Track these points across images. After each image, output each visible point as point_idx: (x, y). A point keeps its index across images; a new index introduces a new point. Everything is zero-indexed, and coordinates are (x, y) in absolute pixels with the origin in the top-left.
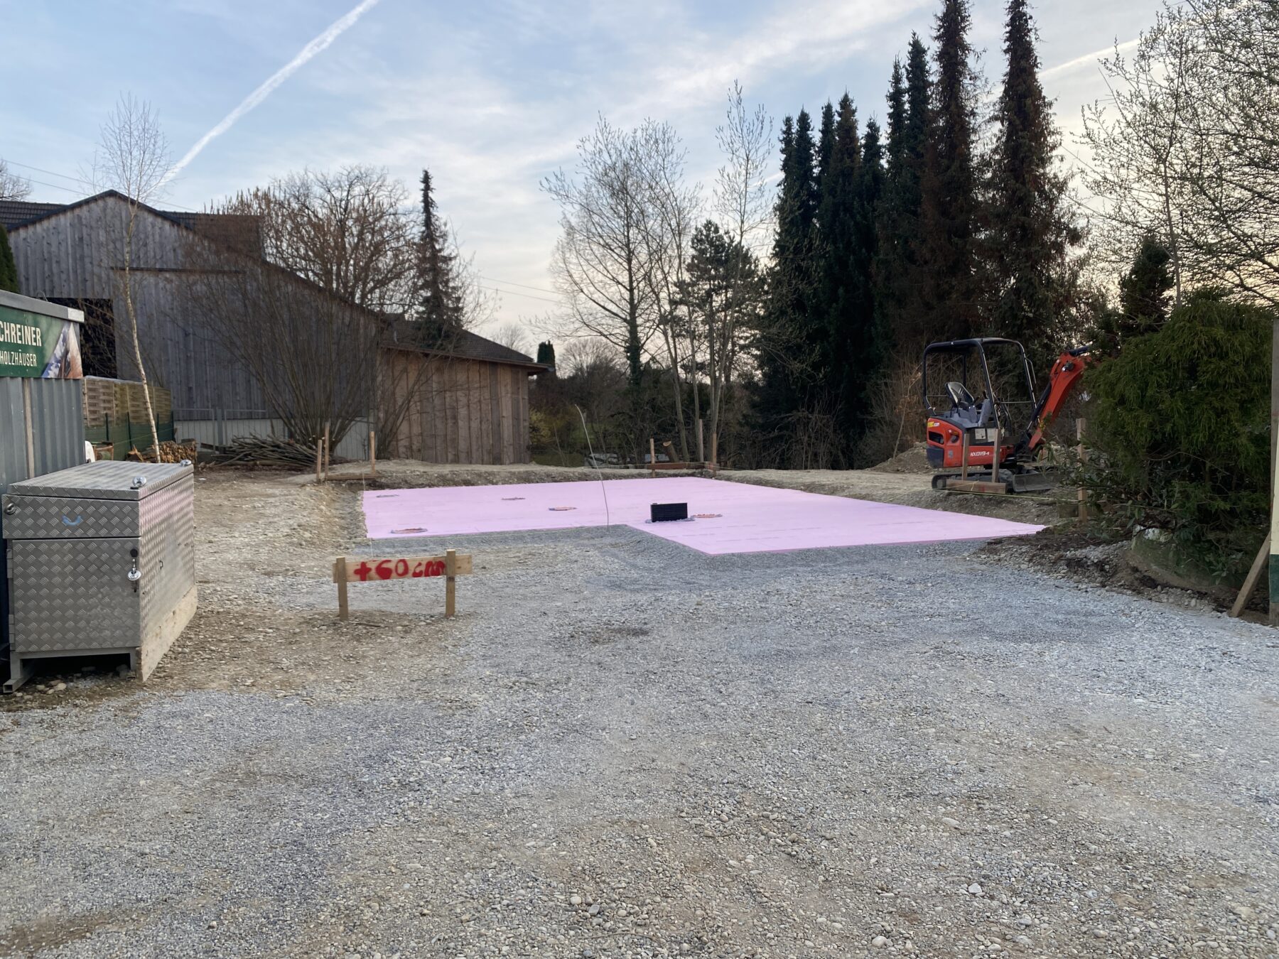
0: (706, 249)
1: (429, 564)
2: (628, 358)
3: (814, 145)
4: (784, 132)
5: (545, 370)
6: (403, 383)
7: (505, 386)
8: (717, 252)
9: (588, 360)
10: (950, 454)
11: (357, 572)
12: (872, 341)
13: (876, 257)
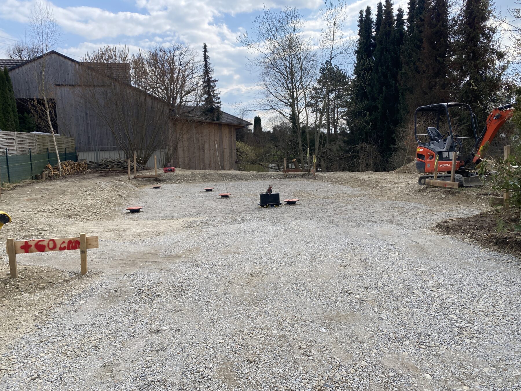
0: (326, 73)
1: (70, 242)
2: (291, 122)
3: (373, 22)
4: (359, 17)
7: (226, 134)
8: (331, 74)
9: (278, 124)
10: (428, 166)
11: (22, 247)
12: (398, 111)
13: (401, 72)
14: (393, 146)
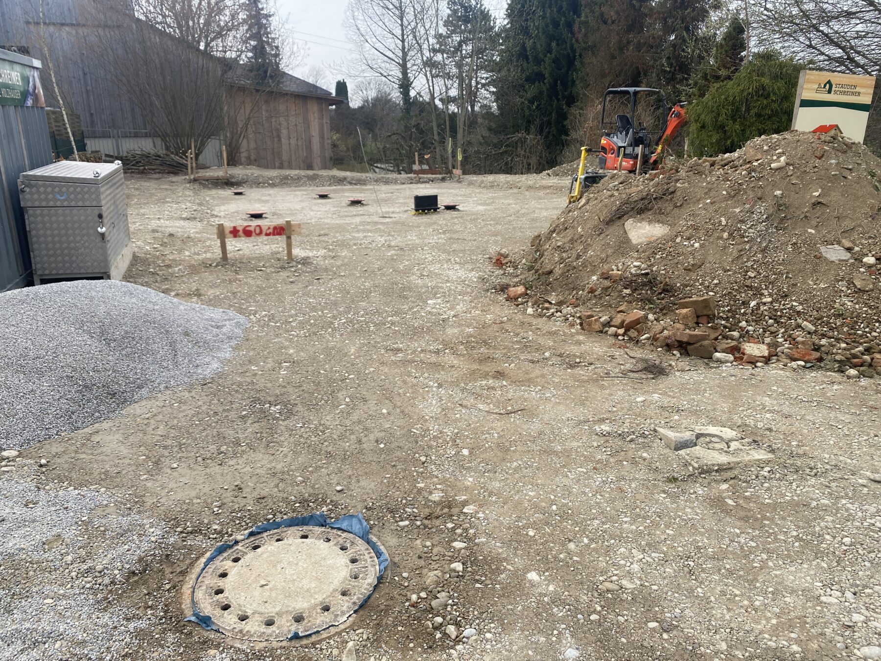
0: (458, 9)
1: (275, 228)
2: (401, 93)
5: (342, 102)
6: (242, 111)
7: (313, 114)
8: (466, 11)
9: (372, 94)
10: (609, 162)
11: (231, 232)
12: (573, 82)
13: (579, 19)
14: (566, 137)
